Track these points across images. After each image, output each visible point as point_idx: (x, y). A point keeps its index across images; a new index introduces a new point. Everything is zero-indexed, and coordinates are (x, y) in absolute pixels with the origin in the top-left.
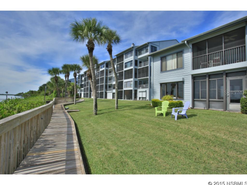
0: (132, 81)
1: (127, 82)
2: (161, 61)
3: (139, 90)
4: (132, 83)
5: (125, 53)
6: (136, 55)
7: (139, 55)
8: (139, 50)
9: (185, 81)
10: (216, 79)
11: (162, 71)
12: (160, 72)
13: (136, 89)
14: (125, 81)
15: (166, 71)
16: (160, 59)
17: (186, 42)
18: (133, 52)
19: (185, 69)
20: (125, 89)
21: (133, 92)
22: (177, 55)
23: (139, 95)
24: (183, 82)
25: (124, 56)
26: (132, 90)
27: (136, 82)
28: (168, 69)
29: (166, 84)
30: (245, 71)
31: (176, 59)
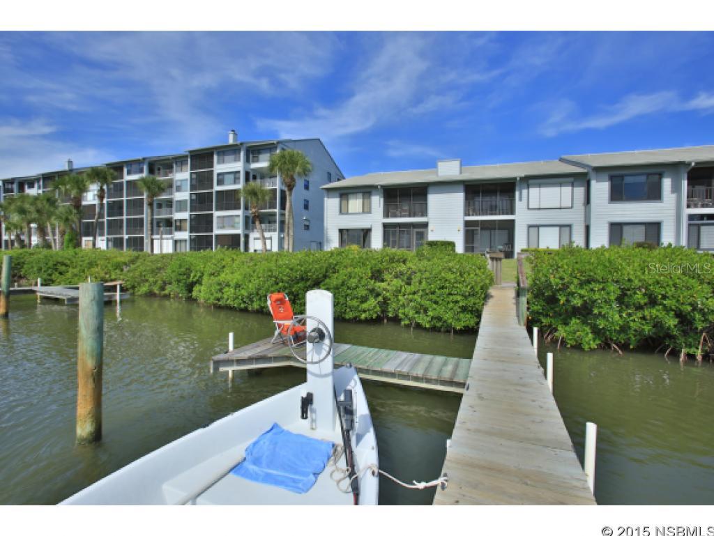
0: (238, 216)
1: (224, 217)
2: (340, 198)
3: (252, 236)
4: (241, 221)
5: (219, 150)
6: (248, 160)
7: (253, 162)
8: (253, 152)
9: (372, 229)
10: (405, 229)
11: (341, 212)
12: (338, 213)
13: (247, 232)
14: (217, 214)
15: (347, 213)
18: (242, 154)
19: (372, 214)
20: (217, 231)
21: (242, 239)
22: (363, 196)
23: (255, 245)
25: (215, 157)
26: (238, 235)
27: (246, 218)
28: (350, 212)
29: (347, 230)
30: (425, 225)
31: (361, 200)
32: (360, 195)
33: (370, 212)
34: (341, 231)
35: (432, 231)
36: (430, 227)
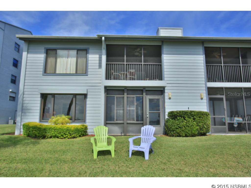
2: (45, 54)
9: (88, 94)
10: (135, 96)
11: (46, 72)
12: (42, 73)
15: (54, 73)
16: (43, 50)
17: (103, 38)
19: (89, 76)
22: (77, 53)
24: (85, 96)
28: (58, 72)
29: (53, 95)
30: (161, 91)
31: (74, 59)
32: (74, 52)
33: (85, 73)
34: (44, 96)
35: (170, 98)
36: (168, 93)
